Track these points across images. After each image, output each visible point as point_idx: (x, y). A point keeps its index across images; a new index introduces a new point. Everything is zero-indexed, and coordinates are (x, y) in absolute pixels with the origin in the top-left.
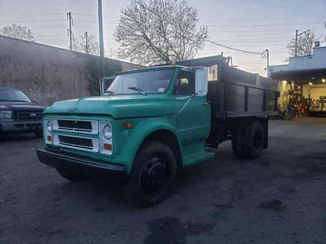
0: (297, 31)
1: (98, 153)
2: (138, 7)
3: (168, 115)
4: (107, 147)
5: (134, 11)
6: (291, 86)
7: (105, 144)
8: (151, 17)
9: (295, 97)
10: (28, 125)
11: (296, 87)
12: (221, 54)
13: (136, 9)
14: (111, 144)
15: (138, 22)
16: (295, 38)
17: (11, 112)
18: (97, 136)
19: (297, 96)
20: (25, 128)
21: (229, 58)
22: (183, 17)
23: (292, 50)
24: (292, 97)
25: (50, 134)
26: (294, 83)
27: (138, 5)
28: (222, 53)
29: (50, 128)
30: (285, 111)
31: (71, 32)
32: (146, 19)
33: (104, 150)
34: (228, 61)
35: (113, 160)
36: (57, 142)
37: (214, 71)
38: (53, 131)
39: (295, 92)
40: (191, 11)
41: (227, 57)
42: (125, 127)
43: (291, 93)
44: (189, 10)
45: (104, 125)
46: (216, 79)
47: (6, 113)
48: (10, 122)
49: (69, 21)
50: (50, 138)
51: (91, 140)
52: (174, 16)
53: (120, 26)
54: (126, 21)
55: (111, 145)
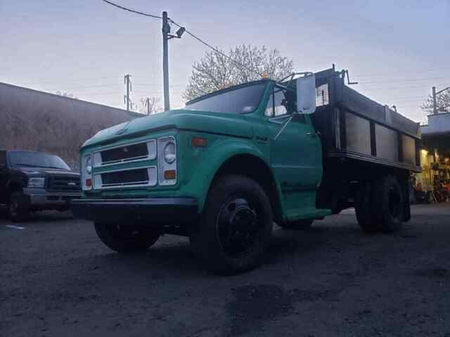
0: (434, 88)
1: (155, 186)
2: (215, 60)
3: (258, 138)
4: (169, 175)
5: (209, 64)
6: (434, 158)
7: (166, 172)
8: (232, 72)
9: (442, 174)
10: (64, 198)
11: (442, 160)
12: (331, 67)
13: (212, 63)
14: (175, 169)
15: (215, 79)
16: (432, 95)
17: (43, 179)
18: (154, 161)
19: (445, 172)
20: (60, 201)
21: (343, 72)
22: (274, 70)
23: (431, 111)
24: (437, 173)
25: (90, 177)
26: (439, 154)
27: (215, 56)
28: (334, 65)
29: (90, 168)
30: (429, 192)
31: (128, 99)
32: (224, 75)
33: (164, 182)
34: (343, 76)
35: (178, 192)
36: (98, 185)
37: (323, 92)
38: (94, 170)
39: (441, 167)
40: (285, 62)
41: (340, 71)
42: (195, 143)
43: (435, 167)
44: (282, 60)
45: (165, 144)
46: (326, 103)
47: (36, 181)
48: (41, 193)
49: (126, 85)
50: (89, 183)
51: (146, 169)
52: (262, 69)
53: (191, 85)
54: (200, 78)
55: (174, 171)
